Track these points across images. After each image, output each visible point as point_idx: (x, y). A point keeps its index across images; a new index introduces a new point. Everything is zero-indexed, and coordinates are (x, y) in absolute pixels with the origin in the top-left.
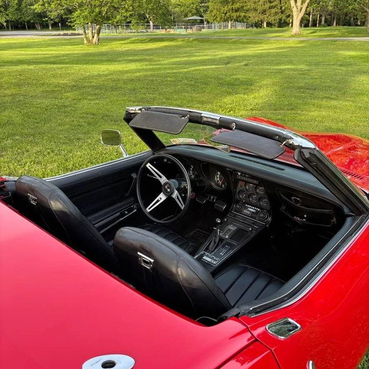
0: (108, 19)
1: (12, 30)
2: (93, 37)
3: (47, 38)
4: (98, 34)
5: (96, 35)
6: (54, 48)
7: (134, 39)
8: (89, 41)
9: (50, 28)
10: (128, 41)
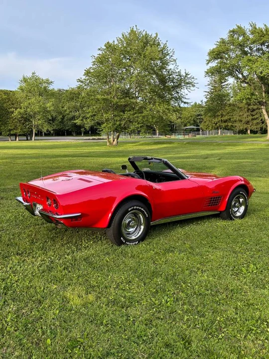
0: (125, 129)
1: (55, 136)
2: (114, 141)
3: (80, 141)
4: (118, 139)
5: (116, 140)
6: (86, 148)
7: (142, 142)
8: (111, 143)
9: (82, 135)
10: (138, 144)
